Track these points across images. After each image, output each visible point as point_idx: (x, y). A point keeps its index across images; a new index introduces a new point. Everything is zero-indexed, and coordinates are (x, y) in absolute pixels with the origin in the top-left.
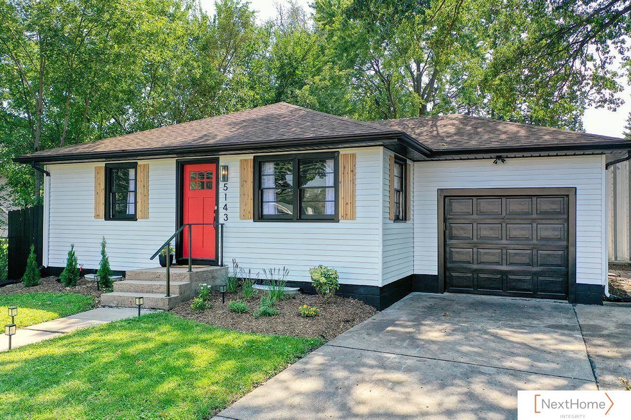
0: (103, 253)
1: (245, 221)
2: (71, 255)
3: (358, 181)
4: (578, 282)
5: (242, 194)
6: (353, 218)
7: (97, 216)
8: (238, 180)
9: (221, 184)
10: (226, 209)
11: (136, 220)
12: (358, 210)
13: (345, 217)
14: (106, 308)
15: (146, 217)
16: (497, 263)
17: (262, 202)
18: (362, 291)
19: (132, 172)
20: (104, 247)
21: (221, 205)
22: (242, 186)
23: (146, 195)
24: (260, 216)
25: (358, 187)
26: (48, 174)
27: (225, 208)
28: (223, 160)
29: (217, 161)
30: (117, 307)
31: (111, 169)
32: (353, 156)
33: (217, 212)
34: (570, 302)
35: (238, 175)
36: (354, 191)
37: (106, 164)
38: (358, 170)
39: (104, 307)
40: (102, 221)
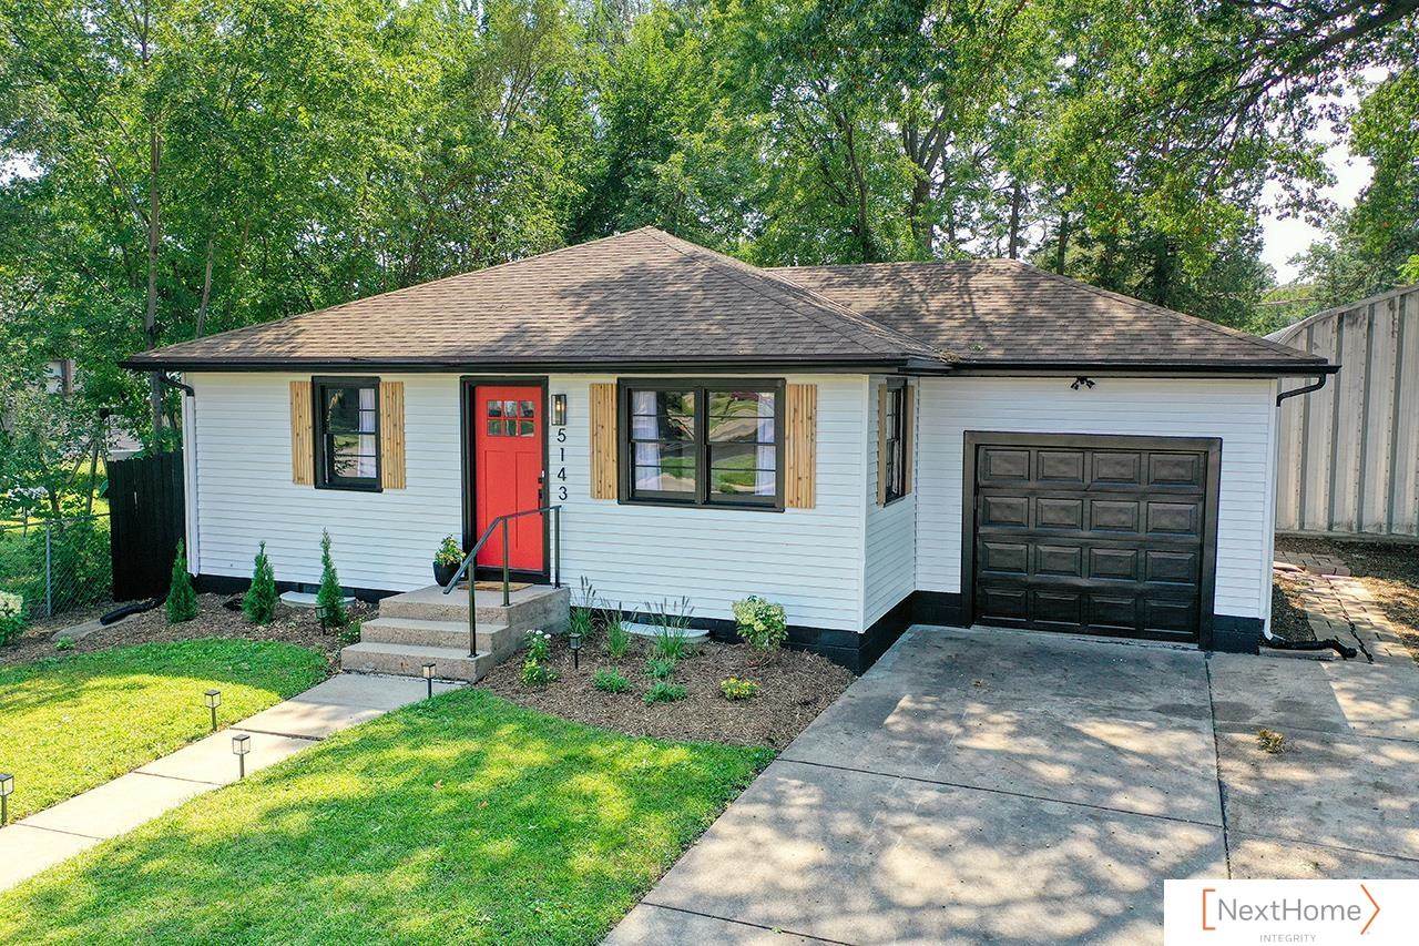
0: (326, 560)
1: (601, 501)
2: (261, 561)
3: (820, 438)
4: (1217, 612)
5: (596, 451)
6: (811, 505)
7: (299, 480)
8: (587, 422)
9: (553, 431)
10: (564, 478)
11: (380, 491)
12: (820, 490)
13: (796, 503)
14: (353, 676)
15: (400, 484)
16: (1073, 574)
17: (634, 466)
18: (825, 637)
19: (366, 397)
20: (326, 549)
21: (554, 470)
22: (594, 435)
23: (400, 444)
24: (630, 495)
25: (820, 448)
26: (190, 392)
27: (562, 474)
28: (557, 383)
29: (543, 384)
30: (375, 673)
31: (323, 389)
32: (813, 389)
33: (544, 482)
34: (1201, 648)
35: (587, 412)
36: (812, 456)
37: (313, 377)
38: (821, 417)
39: (349, 672)
40: (309, 490)
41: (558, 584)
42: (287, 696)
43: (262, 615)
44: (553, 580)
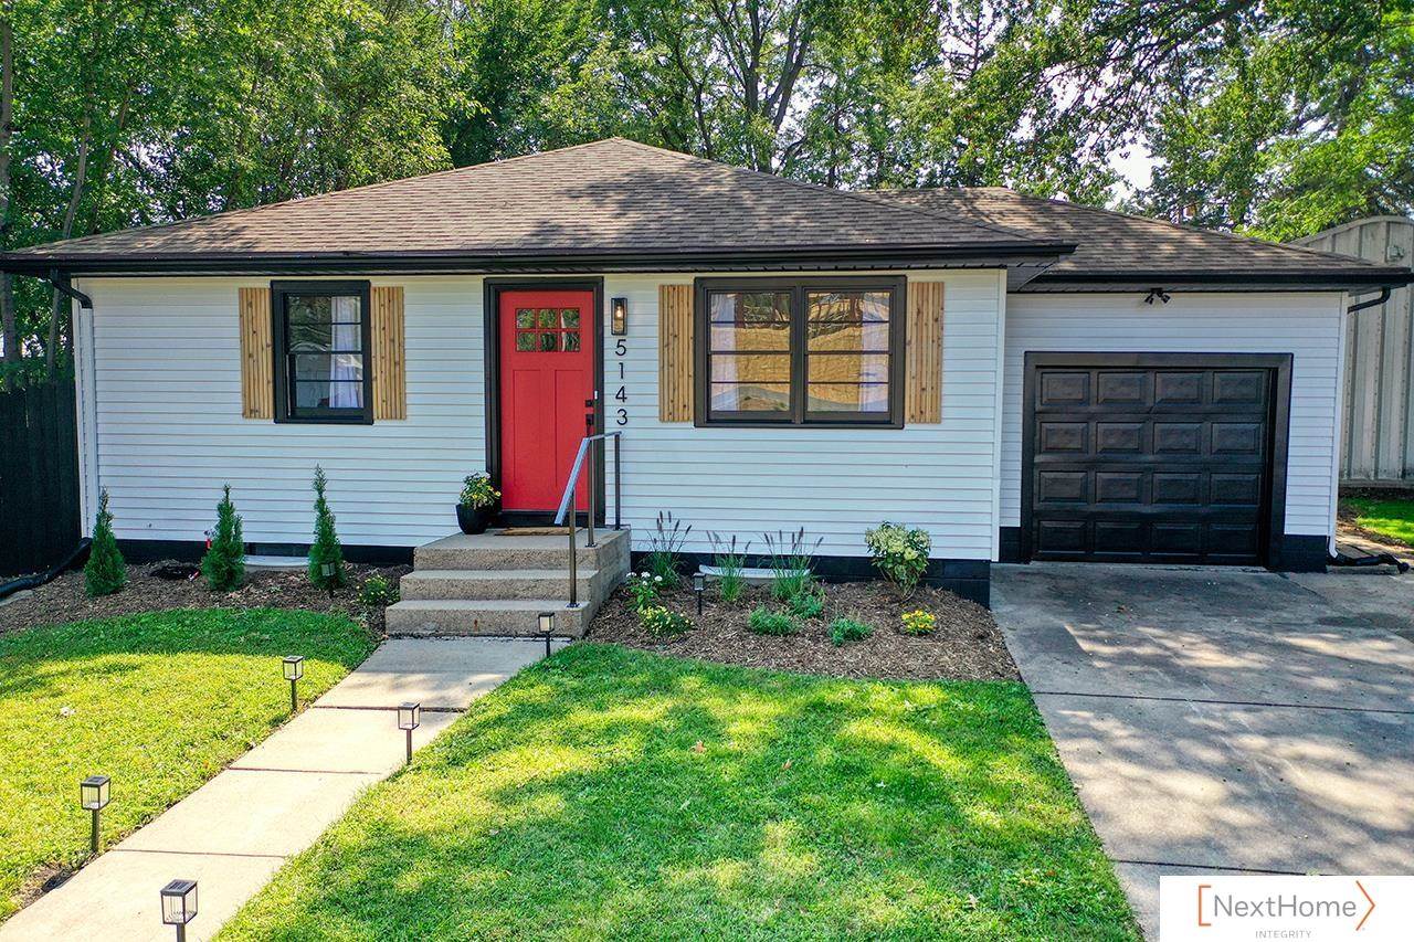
0: (321, 503)
1: (674, 425)
2: (225, 510)
3: (947, 342)
4: (1288, 531)
5: (666, 365)
6: (937, 420)
7: (250, 412)
8: (655, 331)
9: (610, 342)
10: (624, 398)
11: (371, 422)
12: (946, 402)
13: (920, 417)
14: (406, 641)
15: (397, 412)
17: (708, 383)
18: (950, 569)
19: (344, 305)
20: (320, 491)
21: (610, 389)
22: (664, 346)
23: (398, 364)
24: (708, 418)
25: (947, 354)
26: (86, 303)
27: (622, 395)
28: (614, 284)
29: (597, 287)
30: (438, 636)
31: (285, 296)
32: (939, 287)
33: (599, 405)
34: (1271, 569)
35: (656, 319)
36: (939, 363)
37: (272, 282)
38: (949, 317)
39: (398, 636)
40: (267, 426)
41: (618, 526)
42: (353, 667)
43: (229, 579)
44: (610, 519)
